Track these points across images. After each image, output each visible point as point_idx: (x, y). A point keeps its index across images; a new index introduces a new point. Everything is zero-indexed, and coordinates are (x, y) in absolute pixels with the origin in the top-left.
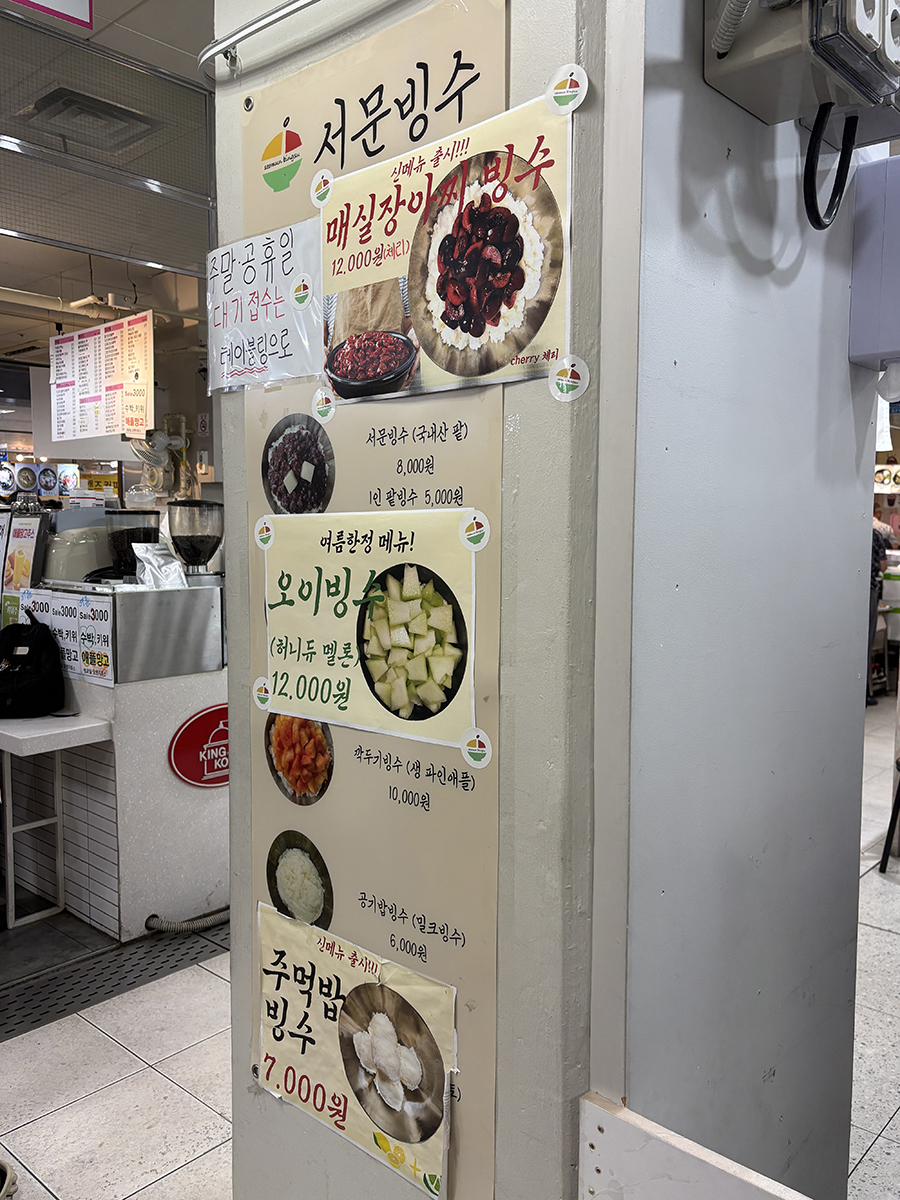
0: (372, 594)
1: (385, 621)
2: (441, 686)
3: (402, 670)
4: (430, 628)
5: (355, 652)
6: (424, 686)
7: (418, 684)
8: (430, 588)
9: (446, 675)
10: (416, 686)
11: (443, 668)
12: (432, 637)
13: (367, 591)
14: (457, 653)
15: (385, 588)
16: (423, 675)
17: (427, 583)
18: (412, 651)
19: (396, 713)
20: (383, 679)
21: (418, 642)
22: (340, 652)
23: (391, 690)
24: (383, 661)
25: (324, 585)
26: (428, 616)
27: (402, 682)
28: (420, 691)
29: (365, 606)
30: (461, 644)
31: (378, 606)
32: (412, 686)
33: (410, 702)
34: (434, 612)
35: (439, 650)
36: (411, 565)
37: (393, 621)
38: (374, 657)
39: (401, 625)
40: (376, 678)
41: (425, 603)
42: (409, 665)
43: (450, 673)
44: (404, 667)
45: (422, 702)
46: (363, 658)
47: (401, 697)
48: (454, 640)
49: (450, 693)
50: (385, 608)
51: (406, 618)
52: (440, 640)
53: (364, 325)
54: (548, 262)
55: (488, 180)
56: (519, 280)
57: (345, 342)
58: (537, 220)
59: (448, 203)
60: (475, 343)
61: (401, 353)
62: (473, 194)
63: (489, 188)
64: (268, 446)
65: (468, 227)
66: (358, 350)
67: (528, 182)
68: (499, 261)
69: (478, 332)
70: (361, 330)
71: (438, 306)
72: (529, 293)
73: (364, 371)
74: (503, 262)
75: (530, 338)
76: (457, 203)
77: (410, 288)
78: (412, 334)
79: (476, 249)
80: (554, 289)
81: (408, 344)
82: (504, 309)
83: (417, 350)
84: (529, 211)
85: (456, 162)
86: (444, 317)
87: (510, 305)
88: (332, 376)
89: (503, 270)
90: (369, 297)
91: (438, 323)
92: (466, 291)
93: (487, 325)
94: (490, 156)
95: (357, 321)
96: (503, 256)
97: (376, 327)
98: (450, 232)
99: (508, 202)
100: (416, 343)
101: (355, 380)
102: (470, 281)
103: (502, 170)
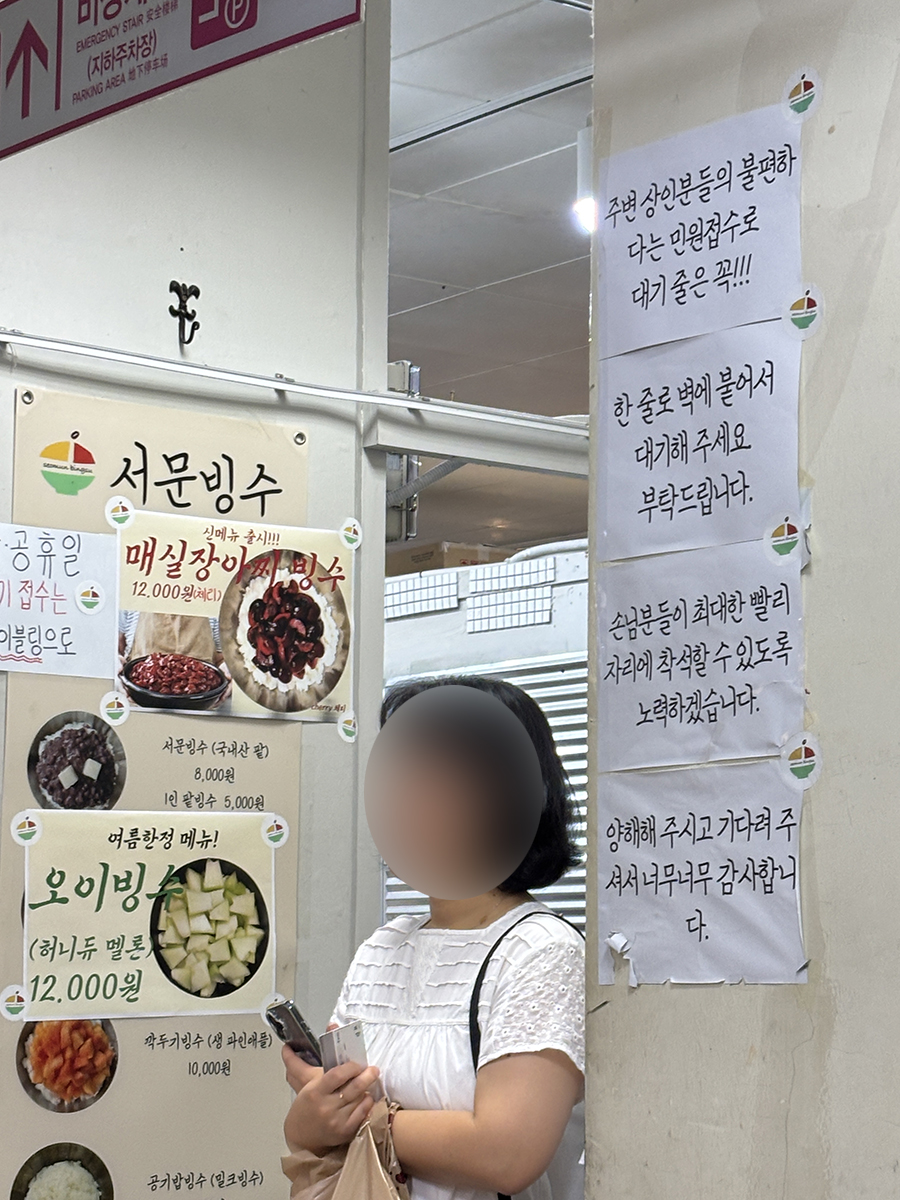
0: (169, 887)
1: (183, 912)
2: (244, 962)
3: (204, 955)
4: (232, 914)
5: (147, 943)
6: (227, 965)
7: (220, 964)
8: (233, 879)
9: (250, 952)
10: (219, 967)
11: (246, 947)
12: (234, 922)
13: (163, 885)
14: (260, 932)
15: (184, 881)
16: (226, 955)
17: (230, 874)
18: (214, 935)
19: (198, 994)
20: (181, 964)
21: (219, 927)
22: (129, 945)
23: (191, 974)
24: (181, 949)
25: (110, 881)
26: (231, 904)
27: (204, 964)
28: (223, 971)
29: (160, 900)
30: (263, 924)
31: (176, 898)
32: (215, 968)
33: (212, 982)
34: (236, 900)
35: (242, 932)
36: (214, 860)
37: (192, 910)
38: (170, 946)
39: (201, 913)
40: (172, 964)
41: (228, 893)
42: (211, 949)
43: (254, 950)
44: (204, 951)
45: (225, 979)
46: (157, 949)
47: (203, 978)
48: (256, 922)
49: (253, 968)
50: (184, 899)
51: (206, 906)
52: (242, 923)
53: (171, 648)
54: (341, 644)
55: (295, 571)
56: (320, 651)
57: (146, 657)
58: (335, 613)
59: (260, 575)
60: (283, 688)
61: (212, 680)
62: (283, 576)
63: (298, 578)
64: (40, 737)
65: (278, 599)
66: (163, 668)
67: (327, 585)
68: (304, 632)
69: (286, 679)
70: (167, 651)
71: (249, 651)
72: (327, 661)
73: (170, 686)
74: (307, 633)
75: (327, 693)
76: (269, 579)
77: (221, 630)
78: (223, 667)
79: (284, 618)
80: (344, 664)
81: (219, 674)
82: (307, 668)
83: (230, 681)
84: (328, 605)
85: (268, 548)
86: (255, 660)
87: (313, 666)
88: (129, 683)
89: (306, 639)
90: (176, 625)
91: (249, 665)
92: (275, 646)
93: (294, 677)
94: (298, 556)
95: (163, 642)
96: (307, 630)
97: (186, 652)
98: (261, 597)
99: (311, 592)
100: (228, 675)
101: (158, 692)
102: (279, 640)
103: (308, 568)
